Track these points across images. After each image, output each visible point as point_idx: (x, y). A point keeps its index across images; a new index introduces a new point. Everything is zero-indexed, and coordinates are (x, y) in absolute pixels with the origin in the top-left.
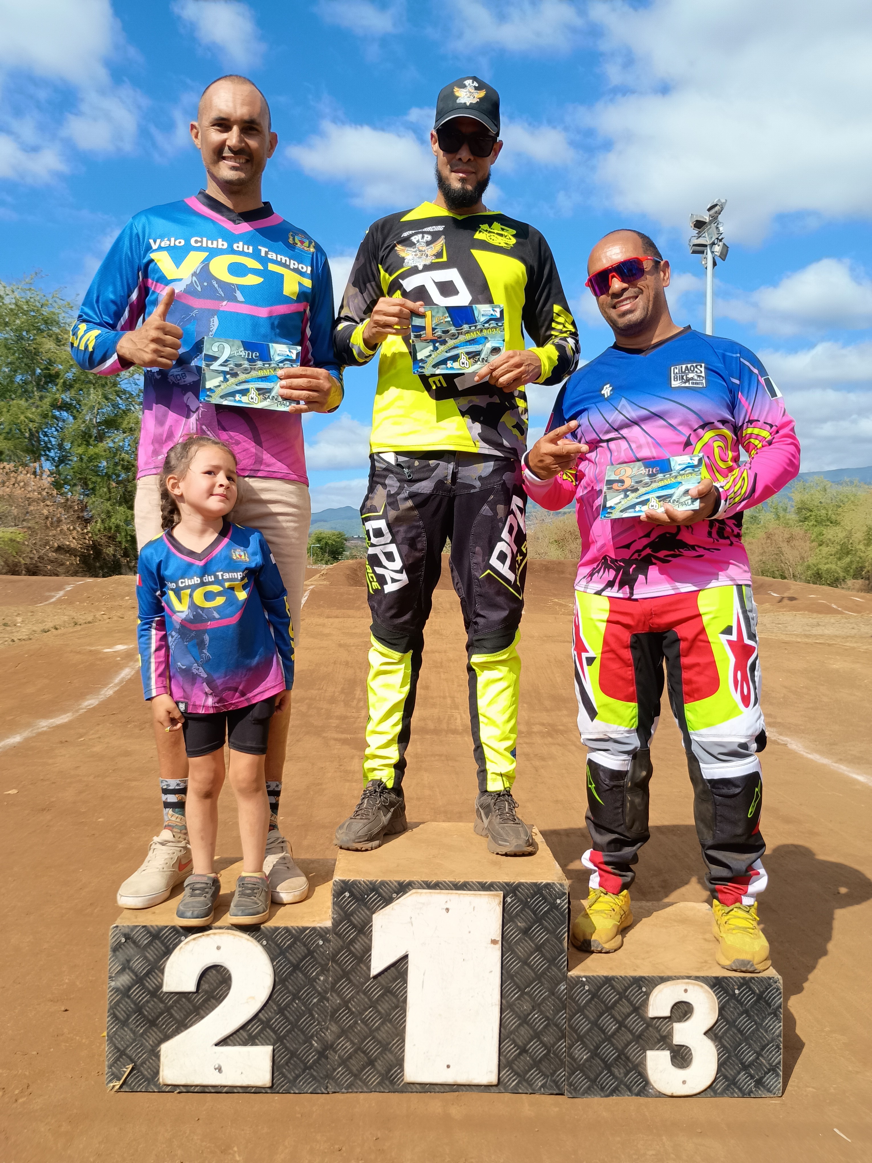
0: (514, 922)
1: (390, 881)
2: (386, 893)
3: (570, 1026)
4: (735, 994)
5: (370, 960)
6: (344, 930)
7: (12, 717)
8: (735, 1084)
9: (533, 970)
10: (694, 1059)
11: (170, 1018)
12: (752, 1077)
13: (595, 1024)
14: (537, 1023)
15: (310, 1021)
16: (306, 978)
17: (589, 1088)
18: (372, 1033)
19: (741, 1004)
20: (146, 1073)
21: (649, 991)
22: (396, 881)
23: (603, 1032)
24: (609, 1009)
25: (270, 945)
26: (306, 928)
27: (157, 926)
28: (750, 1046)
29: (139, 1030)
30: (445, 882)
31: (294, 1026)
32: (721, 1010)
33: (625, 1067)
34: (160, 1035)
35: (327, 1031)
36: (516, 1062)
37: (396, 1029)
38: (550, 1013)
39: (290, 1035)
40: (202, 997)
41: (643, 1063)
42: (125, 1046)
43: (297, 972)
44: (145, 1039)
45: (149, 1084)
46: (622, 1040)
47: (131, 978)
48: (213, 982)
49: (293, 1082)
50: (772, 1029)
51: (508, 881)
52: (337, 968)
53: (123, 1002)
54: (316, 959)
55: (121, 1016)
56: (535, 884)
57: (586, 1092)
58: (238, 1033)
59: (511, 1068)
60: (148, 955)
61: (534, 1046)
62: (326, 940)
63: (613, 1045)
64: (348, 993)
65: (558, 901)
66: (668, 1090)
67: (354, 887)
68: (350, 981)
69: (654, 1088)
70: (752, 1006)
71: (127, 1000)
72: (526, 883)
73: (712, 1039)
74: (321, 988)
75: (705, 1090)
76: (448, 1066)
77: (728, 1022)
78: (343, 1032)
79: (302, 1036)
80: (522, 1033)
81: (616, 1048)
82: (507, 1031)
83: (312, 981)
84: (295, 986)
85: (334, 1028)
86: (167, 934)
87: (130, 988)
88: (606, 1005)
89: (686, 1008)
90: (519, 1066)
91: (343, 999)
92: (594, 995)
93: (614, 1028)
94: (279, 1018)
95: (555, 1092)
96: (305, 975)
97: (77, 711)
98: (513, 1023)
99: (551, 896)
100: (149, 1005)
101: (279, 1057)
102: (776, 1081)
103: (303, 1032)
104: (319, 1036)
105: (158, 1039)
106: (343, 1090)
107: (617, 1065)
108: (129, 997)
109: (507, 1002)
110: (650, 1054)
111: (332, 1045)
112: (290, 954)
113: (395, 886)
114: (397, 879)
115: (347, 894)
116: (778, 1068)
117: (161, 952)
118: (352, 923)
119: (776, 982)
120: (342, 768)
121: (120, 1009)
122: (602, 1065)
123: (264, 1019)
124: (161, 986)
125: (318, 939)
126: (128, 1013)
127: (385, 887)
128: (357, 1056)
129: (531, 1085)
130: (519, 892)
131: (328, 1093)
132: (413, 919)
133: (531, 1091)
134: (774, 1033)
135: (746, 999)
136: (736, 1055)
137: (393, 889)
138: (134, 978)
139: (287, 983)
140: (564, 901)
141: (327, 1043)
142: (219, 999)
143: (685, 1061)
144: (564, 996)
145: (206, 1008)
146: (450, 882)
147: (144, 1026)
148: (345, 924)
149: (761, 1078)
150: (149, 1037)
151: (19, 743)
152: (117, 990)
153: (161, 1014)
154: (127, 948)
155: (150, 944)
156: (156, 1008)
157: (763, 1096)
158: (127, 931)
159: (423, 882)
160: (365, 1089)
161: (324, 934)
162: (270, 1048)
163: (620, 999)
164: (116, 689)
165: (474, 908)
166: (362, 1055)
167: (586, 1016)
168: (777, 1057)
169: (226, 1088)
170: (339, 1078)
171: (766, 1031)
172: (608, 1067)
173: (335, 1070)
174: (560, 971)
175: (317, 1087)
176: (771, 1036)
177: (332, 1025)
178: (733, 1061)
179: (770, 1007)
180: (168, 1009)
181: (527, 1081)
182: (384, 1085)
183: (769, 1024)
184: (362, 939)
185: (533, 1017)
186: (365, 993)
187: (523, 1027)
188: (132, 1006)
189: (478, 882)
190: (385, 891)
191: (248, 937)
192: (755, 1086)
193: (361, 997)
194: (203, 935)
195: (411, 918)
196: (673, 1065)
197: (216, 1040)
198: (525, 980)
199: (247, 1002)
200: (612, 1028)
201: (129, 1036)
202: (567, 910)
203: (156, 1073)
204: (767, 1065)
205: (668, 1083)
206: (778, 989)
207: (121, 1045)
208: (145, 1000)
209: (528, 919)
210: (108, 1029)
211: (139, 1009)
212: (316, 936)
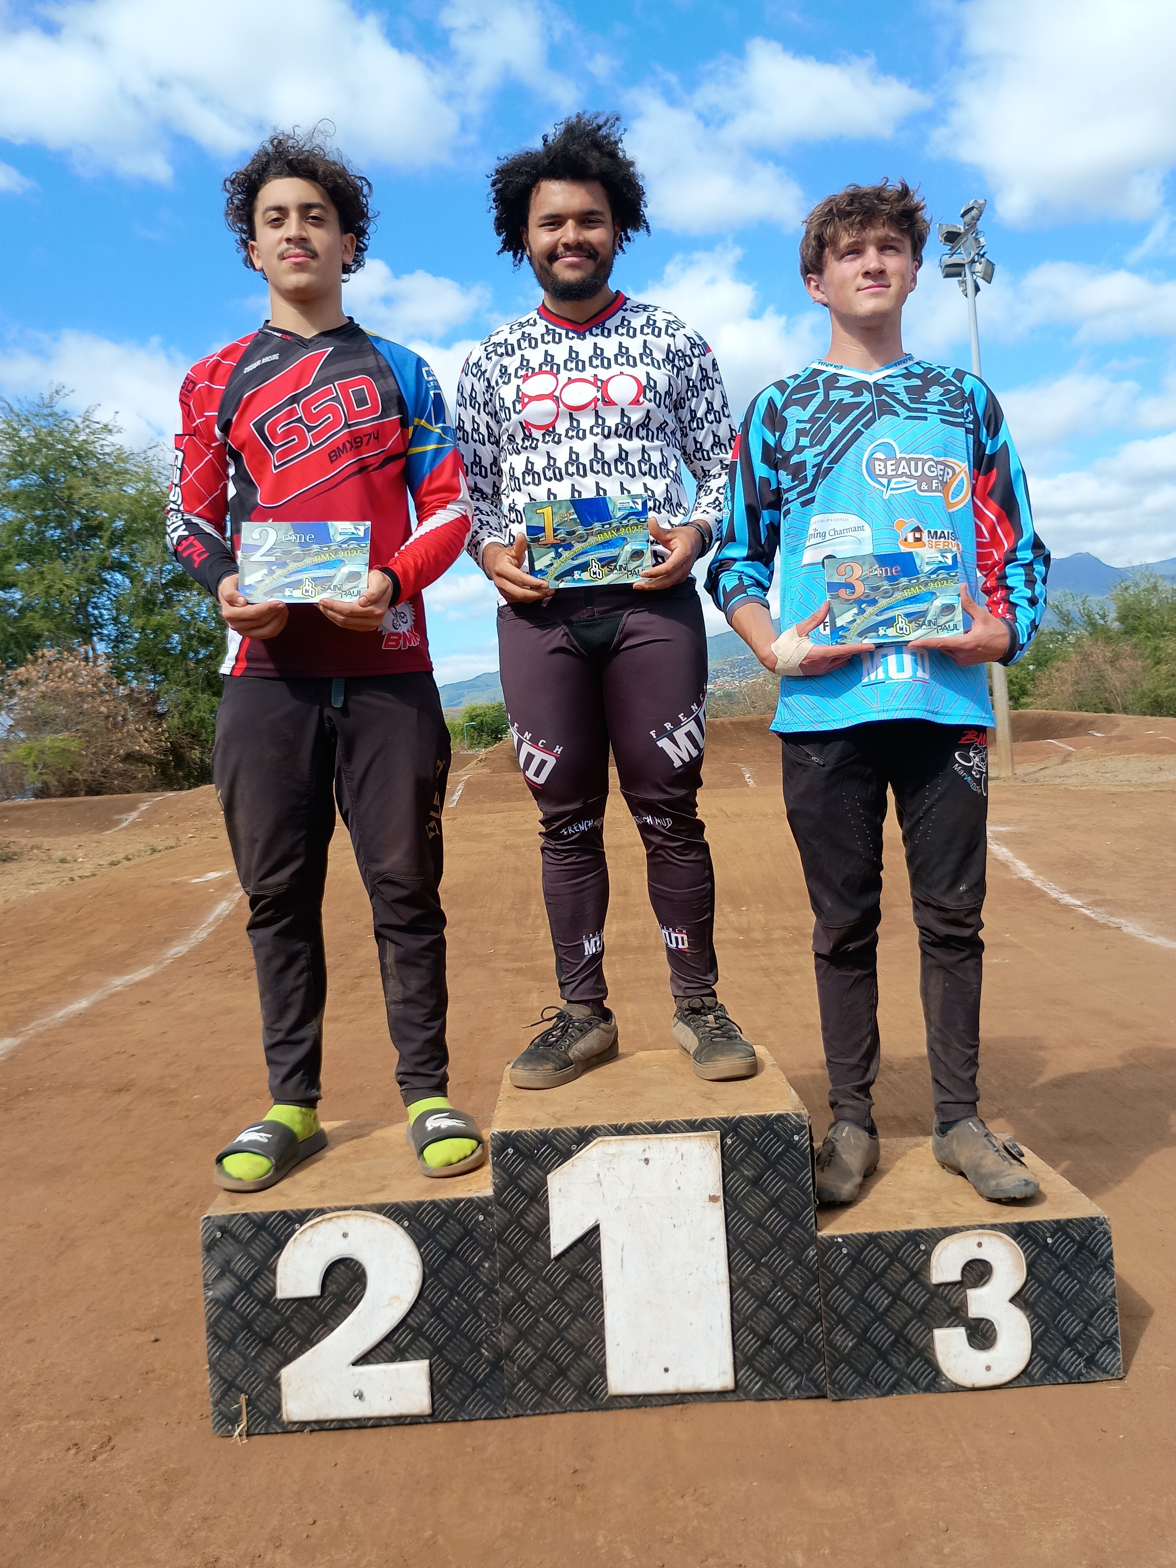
0: (739, 1170)
1: (567, 1129)
2: (563, 1145)
3: (826, 1304)
4: (1048, 1244)
5: (549, 1236)
6: (511, 1198)
7: (75, 977)
8: (1058, 1366)
9: (770, 1233)
10: (998, 1336)
11: (289, 1334)
12: (1081, 1354)
13: (860, 1298)
14: (781, 1304)
15: (476, 1322)
16: (466, 1266)
17: (859, 1385)
18: (559, 1332)
19: (1058, 1257)
20: (264, 1408)
21: (929, 1249)
22: (574, 1128)
23: (872, 1308)
24: (877, 1277)
25: (413, 1226)
26: (460, 1201)
27: (261, 1213)
28: (1074, 1312)
29: (250, 1353)
30: (640, 1124)
31: (456, 1330)
32: (1030, 1266)
33: (906, 1355)
34: (279, 1357)
35: (500, 1334)
36: (758, 1358)
37: (592, 1325)
38: (797, 1289)
39: (451, 1344)
40: (329, 1302)
41: (929, 1346)
42: (234, 1375)
43: (453, 1259)
44: (260, 1364)
45: (269, 1424)
46: (899, 1318)
47: (234, 1284)
48: (342, 1281)
49: (460, 1406)
50: (1103, 1288)
51: (725, 1116)
52: (505, 1249)
53: (226, 1317)
54: (476, 1241)
55: (225, 1335)
56: (763, 1117)
57: (857, 1392)
58: (381, 1346)
59: (752, 1366)
60: (253, 1252)
61: (779, 1334)
62: (488, 1214)
63: (887, 1325)
64: (523, 1282)
65: (796, 1138)
66: (967, 1381)
67: (519, 1141)
68: (525, 1266)
69: (947, 1379)
70: (1072, 1259)
71: (230, 1313)
72: (751, 1117)
73: (1021, 1308)
74: (487, 1278)
75: (1018, 1376)
76: (666, 1370)
77: (1040, 1283)
78: (522, 1335)
79: (467, 1344)
80: (763, 1318)
81: (891, 1329)
82: (742, 1316)
83: (473, 1270)
84: (452, 1279)
85: (509, 1329)
86: (276, 1222)
87: (233, 1298)
88: (873, 1273)
89: (982, 1268)
90: (762, 1362)
91: (517, 1291)
92: (856, 1259)
93: (886, 1302)
94: (435, 1321)
95: (814, 1394)
96: (464, 1262)
97: (160, 962)
98: (749, 1305)
99: (786, 1132)
100: (261, 1318)
101: (438, 1374)
102: (1114, 1357)
103: (468, 1339)
104: (489, 1342)
105: (277, 1362)
106: (529, 1412)
107: (895, 1352)
108: (233, 1309)
109: (738, 1278)
110: (937, 1332)
111: (508, 1353)
112: (442, 1236)
113: (574, 1135)
114: (577, 1125)
115: (510, 1151)
116: (1115, 1339)
117: (270, 1246)
118: (520, 1189)
119: (1102, 1224)
120: (517, 1005)
121: (222, 1327)
122: (875, 1353)
123: (415, 1325)
124: (273, 1291)
125: (477, 1214)
126: (234, 1331)
127: (560, 1137)
128: (543, 1365)
129: (780, 1388)
130: (742, 1129)
131: (508, 1417)
132: (601, 1177)
133: (781, 1396)
134: (1105, 1293)
135: (1063, 1249)
136: (1056, 1326)
137: (571, 1139)
138: (238, 1283)
139: (440, 1275)
140: (803, 1136)
141: (501, 1350)
142: (353, 1302)
143: (987, 1339)
144: (814, 1264)
145: (336, 1316)
146: (648, 1124)
147: (256, 1346)
148: (512, 1191)
149: (1093, 1356)
150: (264, 1361)
151: (86, 1009)
152: (215, 1301)
153: (277, 1329)
154: (225, 1245)
155: (254, 1237)
156: (269, 1321)
157: (1098, 1379)
158: (222, 1222)
159: (611, 1126)
160: (558, 1409)
161: (484, 1206)
162: (426, 1362)
163: (891, 1263)
164: (211, 930)
165: (682, 1155)
166: (550, 1363)
167: (847, 1290)
168: (1112, 1326)
169: (372, 1421)
170: (521, 1396)
171: (1094, 1292)
172: (883, 1355)
173: (515, 1386)
174: (806, 1230)
175: (493, 1410)
176: (1101, 1297)
177: (505, 1327)
178: (1052, 1335)
179: (1097, 1258)
180: (286, 1322)
181: (774, 1382)
182: (583, 1402)
183: (1097, 1281)
184: (536, 1210)
185: (774, 1296)
186: (546, 1281)
187: (763, 1309)
188: (238, 1321)
189: (685, 1121)
190: (560, 1143)
191: (383, 1218)
192: (1085, 1367)
193: (540, 1286)
194: (323, 1220)
195: (598, 1175)
196: (970, 1345)
197: (353, 1357)
198: (760, 1246)
199: (390, 1304)
200: (883, 1302)
201: (238, 1361)
202: (809, 1149)
203: (278, 1408)
204: (1100, 1337)
205: (966, 1371)
206: (1106, 1233)
207: (228, 1374)
208: (254, 1311)
209: (758, 1165)
210: (208, 1353)
211: (247, 1325)
212: (474, 1209)
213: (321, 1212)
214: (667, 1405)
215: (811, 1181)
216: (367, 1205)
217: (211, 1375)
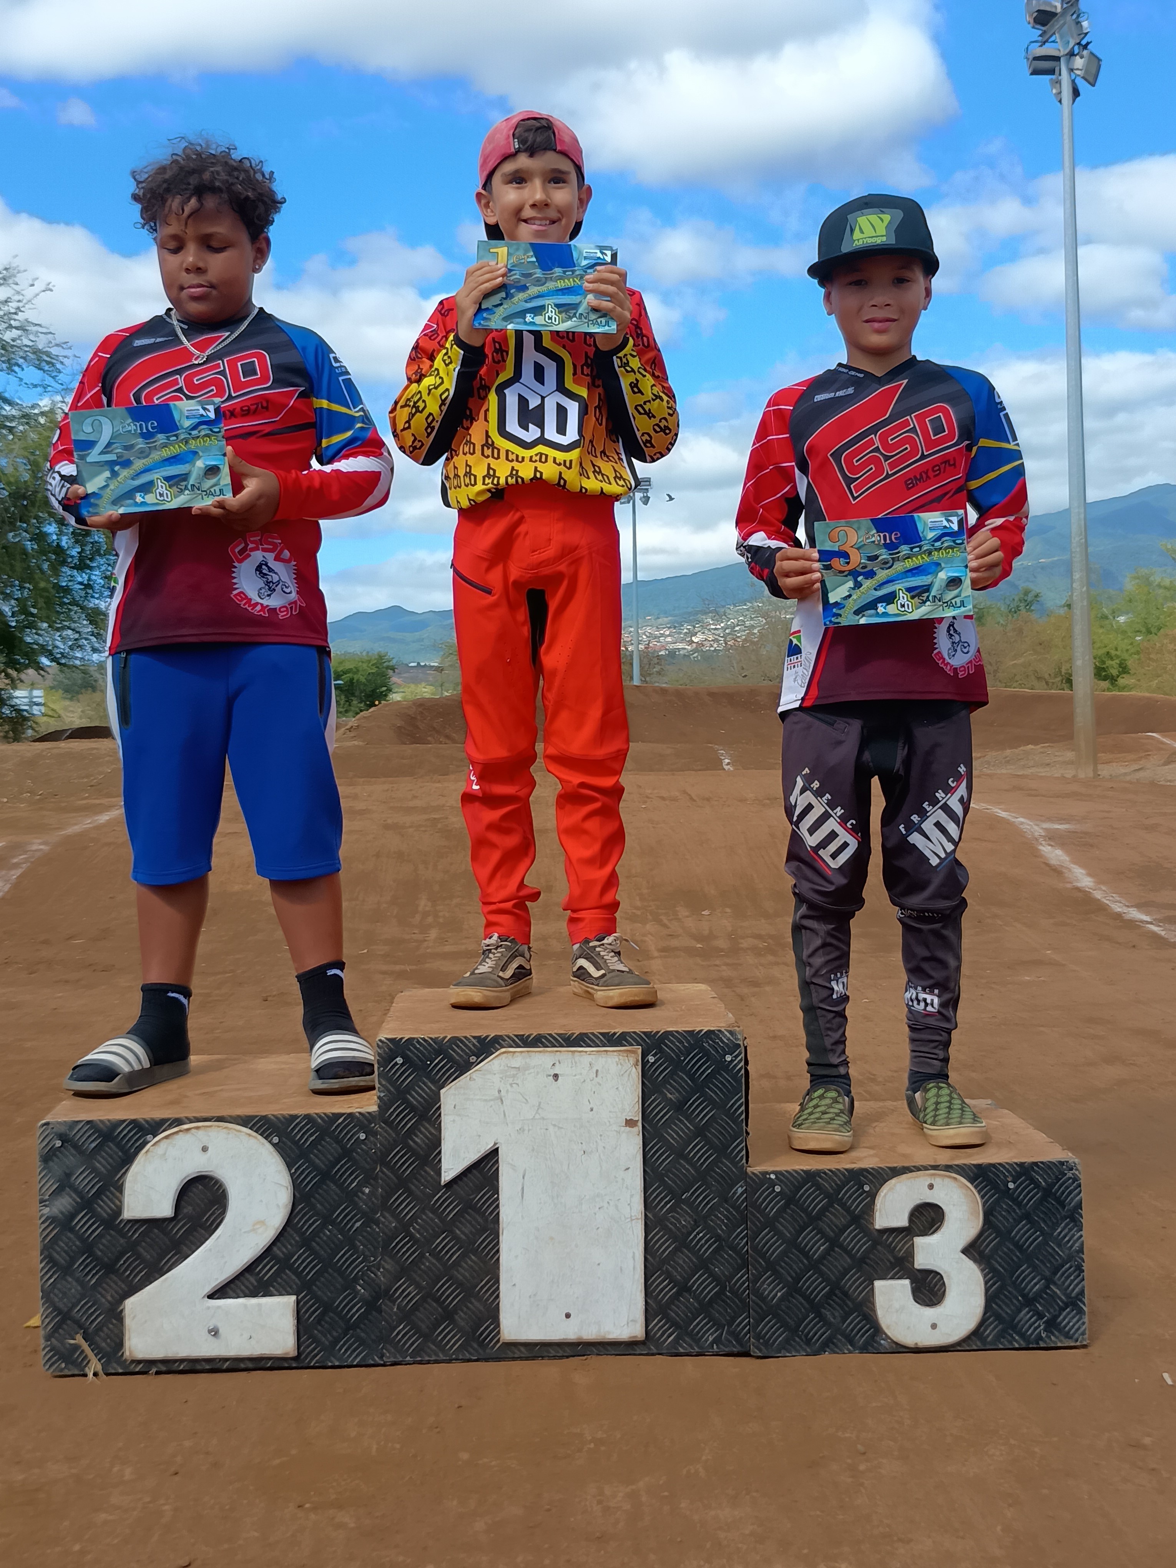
0: (660, 1092)
1: (465, 1037)
2: (461, 1056)
3: (755, 1248)
4: (1009, 1189)
5: (440, 1160)
6: (398, 1115)
8: (1014, 1328)
9: (693, 1165)
10: (948, 1292)
11: (135, 1260)
12: (1040, 1316)
13: (793, 1243)
14: (702, 1246)
15: (351, 1255)
16: (342, 1192)
17: (787, 1341)
18: (448, 1270)
19: (1019, 1204)
20: (104, 1344)
21: (874, 1191)
22: (474, 1037)
23: (806, 1255)
24: (814, 1220)
25: (284, 1143)
26: (340, 1115)
27: (109, 1120)
28: (1035, 1268)
29: (90, 1280)
30: (550, 1035)
31: (328, 1263)
32: (988, 1214)
33: (841, 1308)
34: (123, 1286)
35: (379, 1270)
36: (673, 1307)
37: (485, 1263)
38: (722, 1230)
39: (322, 1279)
40: (183, 1225)
41: (869, 1300)
42: (70, 1305)
43: (328, 1181)
44: (100, 1294)
45: (109, 1361)
46: (836, 1267)
47: (74, 1200)
48: (199, 1202)
49: (329, 1351)
50: (1069, 1241)
51: (649, 1030)
52: (388, 1173)
53: (64, 1238)
54: (356, 1163)
55: (62, 1259)
56: (690, 1033)
57: (784, 1348)
58: (241, 1278)
59: (666, 1316)
60: (98, 1165)
61: (698, 1281)
62: (370, 1132)
63: (822, 1274)
64: (408, 1210)
65: (728, 1058)
66: (908, 1339)
67: (410, 1050)
68: (410, 1193)
69: (888, 1337)
70: (1036, 1207)
71: (69, 1234)
72: (677, 1032)
73: (975, 1261)
74: (366, 1205)
75: (968, 1337)
76: (568, 1316)
77: (999, 1233)
78: (404, 1271)
79: (340, 1279)
80: (681, 1262)
81: (826, 1279)
82: (657, 1259)
83: (351, 1196)
84: (326, 1204)
85: (389, 1265)
86: (125, 1132)
87: (72, 1216)
89: (932, 1214)
90: (678, 1312)
91: (400, 1221)
92: (790, 1199)
93: (822, 1248)
94: (304, 1252)
95: (735, 1351)
96: (340, 1186)
98: (666, 1247)
99: (717, 1052)
100: (104, 1241)
101: (306, 1312)
102: (1078, 1321)
103: (342, 1274)
104: (366, 1278)
105: (121, 1292)
106: (408, 1358)
107: (829, 1305)
108: (72, 1230)
109: (655, 1216)
110: (878, 1284)
111: (387, 1291)
112: (316, 1156)
113: (474, 1045)
114: (477, 1033)
115: (399, 1060)
116: (1080, 1300)
117: (117, 1159)
118: (409, 1105)
119: (1072, 1169)
121: (59, 1250)
122: (807, 1306)
123: (281, 1255)
124: (119, 1211)
125: (358, 1131)
126: (72, 1254)
127: (458, 1046)
128: (427, 1306)
129: (697, 1341)
130: (666, 1045)
131: (384, 1365)
132: (503, 1093)
133: (697, 1349)
134: (1071, 1247)
135: (1025, 1197)
136: (1014, 1283)
137: (470, 1049)
138: (79, 1200)
139: (313, 1200)
140: (736, 1057)
141: (380, 1288)
142: (211, 1229)
143: (935, 1294)
144: (743, 1202)
145: (191, 1242)
146: (559, 1035)
147: (97, 1273)
148: (398, 1107)
149: (1056, 1317)
150: (105, 1290)
152: (52, 1220)
153: (122, 1254)
154: (65, 1156)
155: (99, 1147)
156: (113, 1245)
157: (1059, 1345)
158: (63, 1129)
159: (516, 1036)
160: (442, 1357)
161: (366, 1122)
162: (293, 1298)
163: (830, 1204)
165: (597, 1071)
166: (435, 1304)
167: (778, 1233)
168: (1077, 1285)
169: (228, 1363)
170: (400, 1340)
171: (1059, 1246)
172: (816, 1308)
173: (393, 1329)
174: (735, 1164)
175: (368, 1356)
176: (1067, 1252)
177: (385, 1261)
178: (1009, 1292)
179: (1064, 1207)
180: (133, 1246)
181: (690, 1334)
182: (470, 1350)
183: (1063, 1233)
184: (426, 1129)
185: (695, 1236)
186: (434, 1211)
187: (681, 1251)
188: (78, 1243)
189: (601, 1034)
190: (458, 1054)
191: (249, 1131)
192: (1045, 1330)
193: (428, 1217)
194: (180, 1131)
195: (500, 1091)
196: (916, 1301)
197: (208, 1288)
198: (682, 1181)
199: (254, 1230)
200: (819, 1248)
201: (75, 1289)
202: (743, 1071)
203: (120, 1344)
204: (1063, 1298)
205: (909, 1328)
206: (1075, 1179)
207: (64, 1304)
208: (96, 1234)
209: (683, 1087)
210: (41, 1280)
211: (88, 1248)
212: (354, 1127)
213: (178, 1122)
214: (568, 1357)
215: (743, 1108)
216: (230, 1116)
217: (43, 1304)
